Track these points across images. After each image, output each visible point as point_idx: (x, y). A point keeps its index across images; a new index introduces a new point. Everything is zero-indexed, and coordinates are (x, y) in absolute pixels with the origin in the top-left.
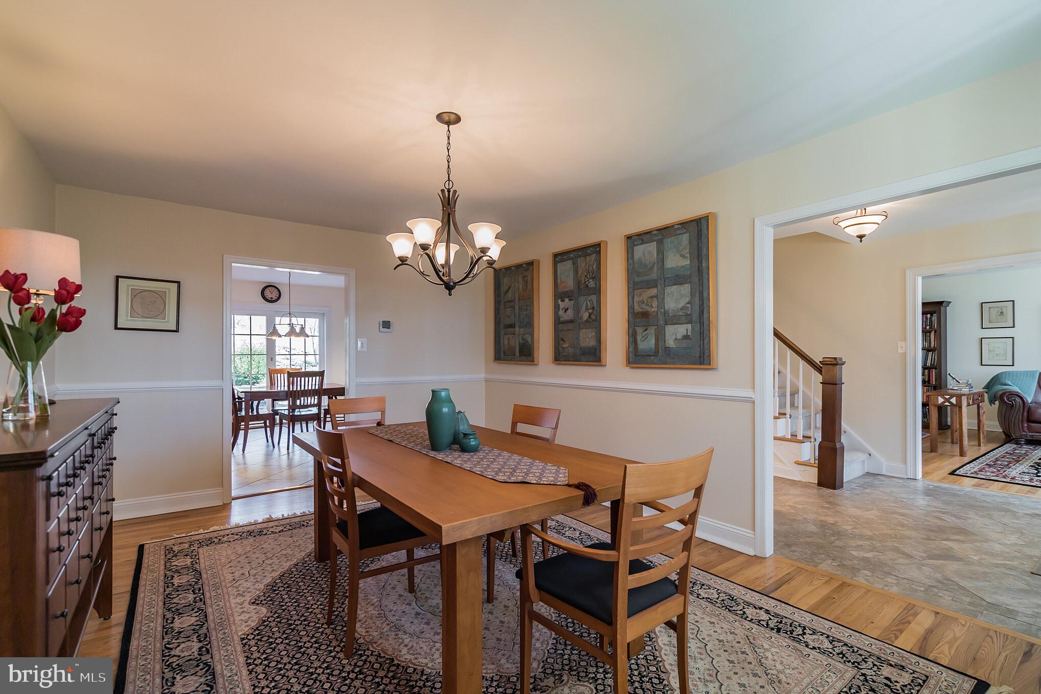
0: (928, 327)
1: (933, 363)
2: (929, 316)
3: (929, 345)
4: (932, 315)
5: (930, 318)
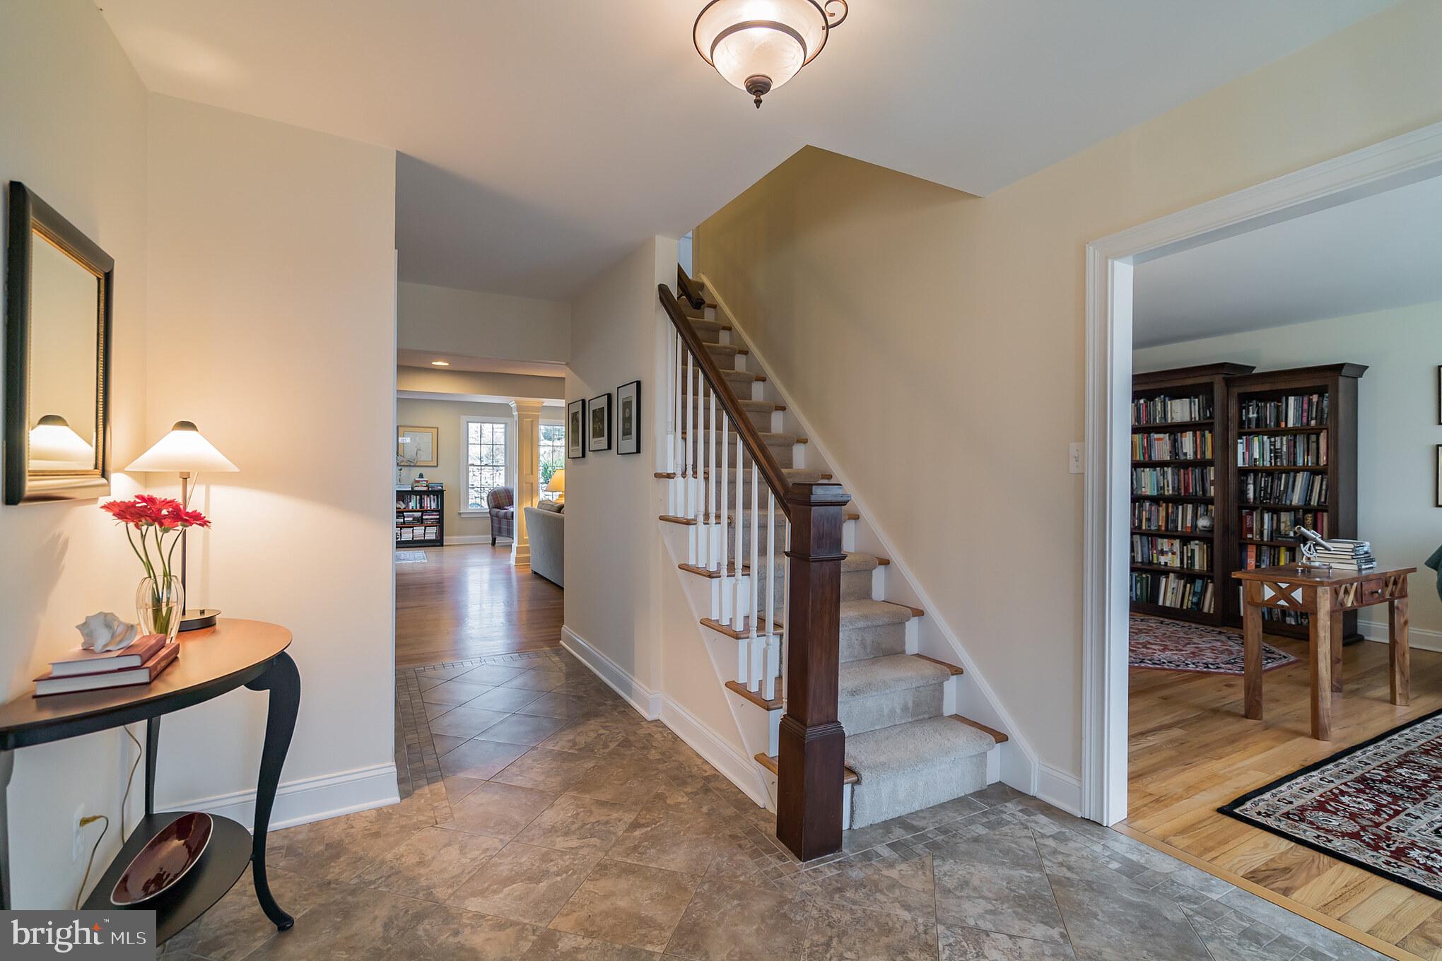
0: (1313, 422)
1: (1323, 500)
2: (1315, 398)
3: (1315, 460)
4: (1321, 395)
5: (1318, 402)
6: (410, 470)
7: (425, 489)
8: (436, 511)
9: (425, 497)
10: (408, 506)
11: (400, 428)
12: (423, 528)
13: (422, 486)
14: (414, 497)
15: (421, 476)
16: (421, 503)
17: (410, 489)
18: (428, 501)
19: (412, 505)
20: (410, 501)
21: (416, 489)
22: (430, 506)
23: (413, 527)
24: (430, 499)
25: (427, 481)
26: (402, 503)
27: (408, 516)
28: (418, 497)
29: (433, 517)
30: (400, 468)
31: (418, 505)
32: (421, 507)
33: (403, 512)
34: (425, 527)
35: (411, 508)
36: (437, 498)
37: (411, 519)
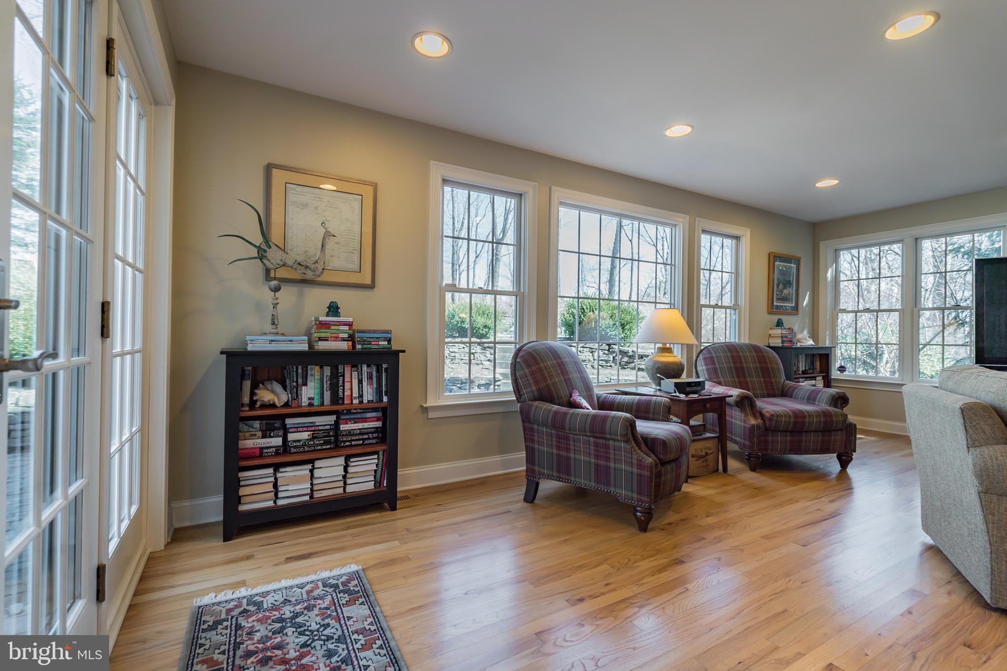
6: (301, 295)
7: (344, 346)
8: (374, 410)
9: (348, 369)
10: (297, 396)
11: (275, 172)
12: (341, 461)
13: (336, 339)
14: (315, 371)
15: (333, 309)
16: (335, 388)
17: (305, 347)
18: (355, 382)
19: (309, 392)
20: (305, 384)
21: (322, 346)
22: (361, 396)
23: (312, 461)
24: (360, 374)
25: (350, 325)
26: (278, 387)
27: (298, 429)
28: (327, 371)
29: (366, 425)
30: (274, 283)
31: (327, 395)
32: (336, 399)
33: (283, 417)
34: (348, 458)
35: (305, 401)
36: (379, 371)
37: (305, 435)
